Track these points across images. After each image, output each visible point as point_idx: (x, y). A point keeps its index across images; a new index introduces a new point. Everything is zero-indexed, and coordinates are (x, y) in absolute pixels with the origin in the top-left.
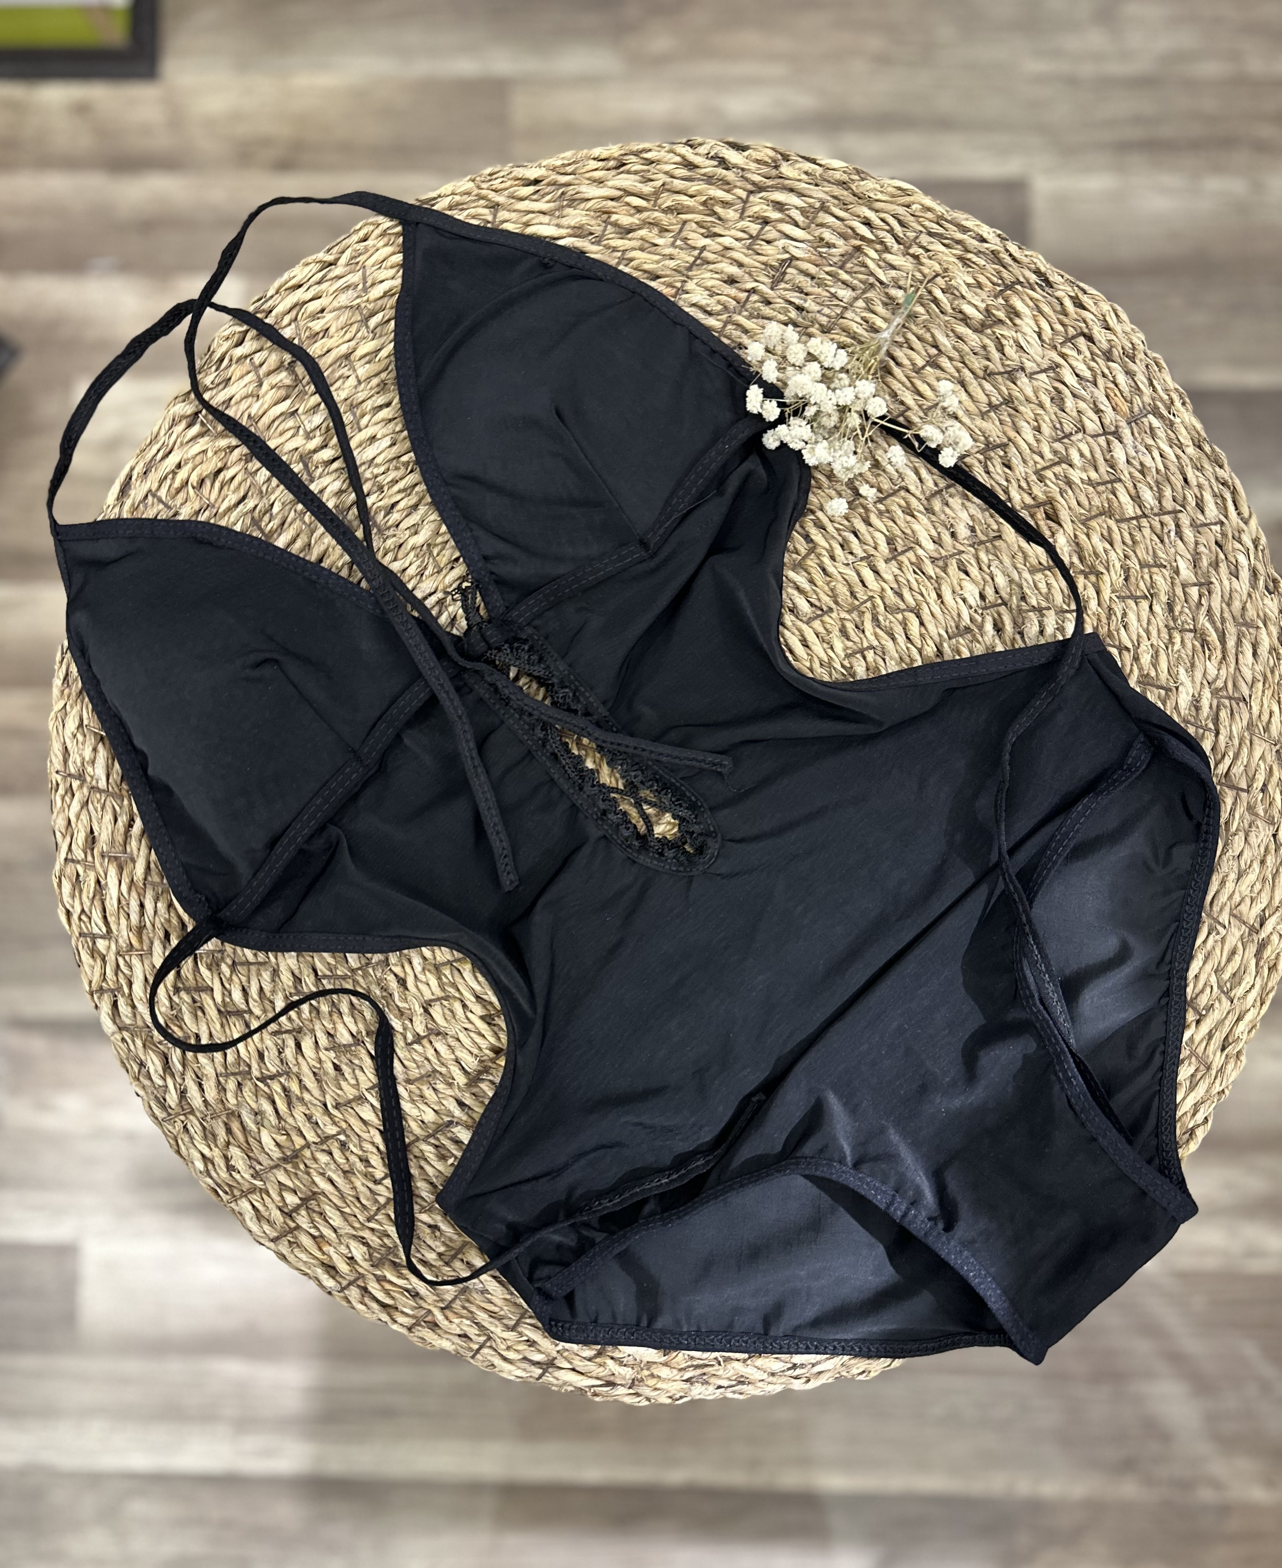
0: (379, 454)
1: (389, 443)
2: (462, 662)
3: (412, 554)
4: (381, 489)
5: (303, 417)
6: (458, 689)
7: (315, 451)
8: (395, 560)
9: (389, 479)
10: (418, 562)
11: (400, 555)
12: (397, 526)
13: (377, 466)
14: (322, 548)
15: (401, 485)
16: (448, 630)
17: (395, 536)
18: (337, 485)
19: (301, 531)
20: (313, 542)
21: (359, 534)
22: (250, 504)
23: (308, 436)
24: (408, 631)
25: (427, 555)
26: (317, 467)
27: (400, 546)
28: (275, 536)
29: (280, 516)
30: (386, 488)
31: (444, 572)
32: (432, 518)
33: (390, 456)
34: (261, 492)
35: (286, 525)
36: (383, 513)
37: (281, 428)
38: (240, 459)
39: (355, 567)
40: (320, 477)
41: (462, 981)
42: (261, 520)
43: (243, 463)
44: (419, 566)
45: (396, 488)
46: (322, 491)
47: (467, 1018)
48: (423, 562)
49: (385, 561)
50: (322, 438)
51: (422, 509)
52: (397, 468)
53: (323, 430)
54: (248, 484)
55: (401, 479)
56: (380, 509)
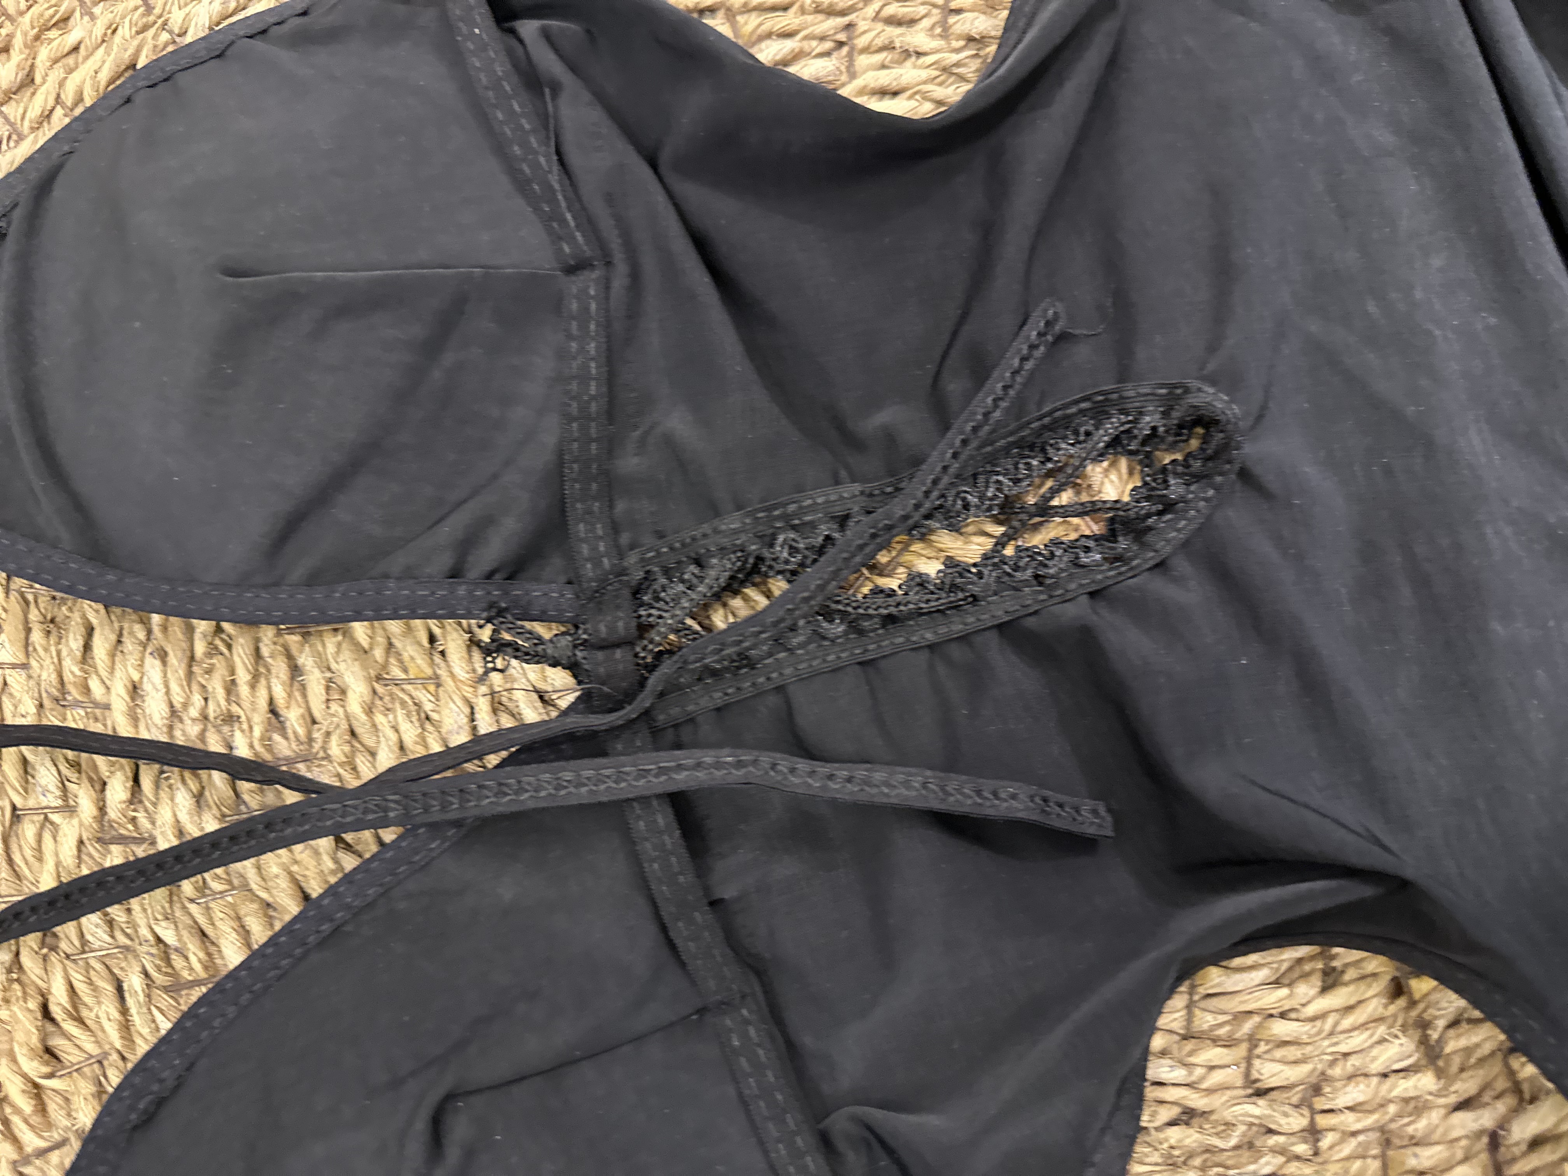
0: (168, 693)
1: (158, 663)
2: (630, 711)
3: (379, 718)
4: (230, 719)
5: (31, 803)
6: (678, 746)
7: (102, 810)
8: (373, 754)
9: (220, 693)
10: (400, 713)
11: (370, 741)
12: (314, 722)
13: (185, 705)
14: (283, 883)
15: (243, 677)
16: (554, 714)
17: (328, 734)
18: (183, 799)
19: (233, 906)
20: (264, 895)
21: (291, 797)
22: (134, 982)
23: (69, 808)
24: (521, 790)
25: (395, 690)
26: (133, 820)
27: (353, 733)
28: (218, 961)
29: (185, 934)
30: (235, 709)
31: (442, 673)
32: (331, 648)
33: (182, 673)
34: (127, 948)
35: (209, 931)
36: (277, 737)
37: (28, 853)
38: (45, 958)
39: (349, 837)
40: (153, 823)
41: (1238, 998)
42: (175, 975)
43: (53, 957)
44: (408, 715)
45: (244, 690)
46: (181, 833)
47: (1313, 1019)
48: (403, 703)
49: (367, 773)
50: (86, 783)
51: (305, 660)
52: (209, 672)
53: (73, 776)
54: (98, 966)
55: (232, 672)
56: (266, 739)
